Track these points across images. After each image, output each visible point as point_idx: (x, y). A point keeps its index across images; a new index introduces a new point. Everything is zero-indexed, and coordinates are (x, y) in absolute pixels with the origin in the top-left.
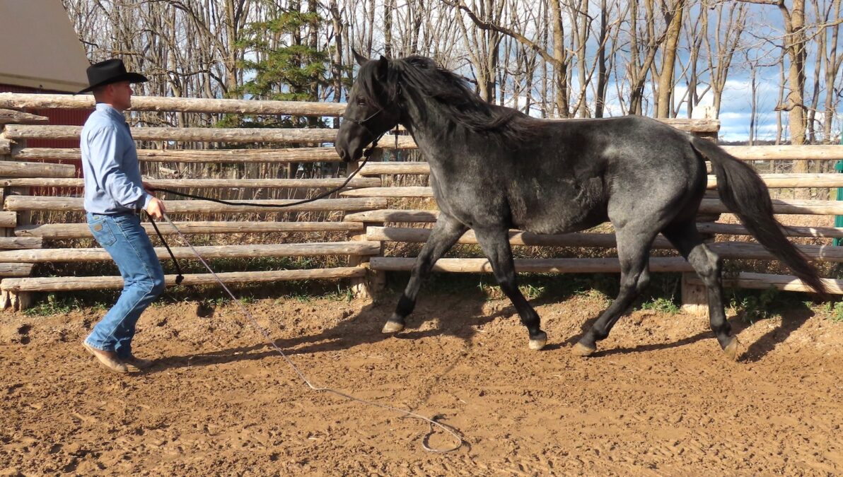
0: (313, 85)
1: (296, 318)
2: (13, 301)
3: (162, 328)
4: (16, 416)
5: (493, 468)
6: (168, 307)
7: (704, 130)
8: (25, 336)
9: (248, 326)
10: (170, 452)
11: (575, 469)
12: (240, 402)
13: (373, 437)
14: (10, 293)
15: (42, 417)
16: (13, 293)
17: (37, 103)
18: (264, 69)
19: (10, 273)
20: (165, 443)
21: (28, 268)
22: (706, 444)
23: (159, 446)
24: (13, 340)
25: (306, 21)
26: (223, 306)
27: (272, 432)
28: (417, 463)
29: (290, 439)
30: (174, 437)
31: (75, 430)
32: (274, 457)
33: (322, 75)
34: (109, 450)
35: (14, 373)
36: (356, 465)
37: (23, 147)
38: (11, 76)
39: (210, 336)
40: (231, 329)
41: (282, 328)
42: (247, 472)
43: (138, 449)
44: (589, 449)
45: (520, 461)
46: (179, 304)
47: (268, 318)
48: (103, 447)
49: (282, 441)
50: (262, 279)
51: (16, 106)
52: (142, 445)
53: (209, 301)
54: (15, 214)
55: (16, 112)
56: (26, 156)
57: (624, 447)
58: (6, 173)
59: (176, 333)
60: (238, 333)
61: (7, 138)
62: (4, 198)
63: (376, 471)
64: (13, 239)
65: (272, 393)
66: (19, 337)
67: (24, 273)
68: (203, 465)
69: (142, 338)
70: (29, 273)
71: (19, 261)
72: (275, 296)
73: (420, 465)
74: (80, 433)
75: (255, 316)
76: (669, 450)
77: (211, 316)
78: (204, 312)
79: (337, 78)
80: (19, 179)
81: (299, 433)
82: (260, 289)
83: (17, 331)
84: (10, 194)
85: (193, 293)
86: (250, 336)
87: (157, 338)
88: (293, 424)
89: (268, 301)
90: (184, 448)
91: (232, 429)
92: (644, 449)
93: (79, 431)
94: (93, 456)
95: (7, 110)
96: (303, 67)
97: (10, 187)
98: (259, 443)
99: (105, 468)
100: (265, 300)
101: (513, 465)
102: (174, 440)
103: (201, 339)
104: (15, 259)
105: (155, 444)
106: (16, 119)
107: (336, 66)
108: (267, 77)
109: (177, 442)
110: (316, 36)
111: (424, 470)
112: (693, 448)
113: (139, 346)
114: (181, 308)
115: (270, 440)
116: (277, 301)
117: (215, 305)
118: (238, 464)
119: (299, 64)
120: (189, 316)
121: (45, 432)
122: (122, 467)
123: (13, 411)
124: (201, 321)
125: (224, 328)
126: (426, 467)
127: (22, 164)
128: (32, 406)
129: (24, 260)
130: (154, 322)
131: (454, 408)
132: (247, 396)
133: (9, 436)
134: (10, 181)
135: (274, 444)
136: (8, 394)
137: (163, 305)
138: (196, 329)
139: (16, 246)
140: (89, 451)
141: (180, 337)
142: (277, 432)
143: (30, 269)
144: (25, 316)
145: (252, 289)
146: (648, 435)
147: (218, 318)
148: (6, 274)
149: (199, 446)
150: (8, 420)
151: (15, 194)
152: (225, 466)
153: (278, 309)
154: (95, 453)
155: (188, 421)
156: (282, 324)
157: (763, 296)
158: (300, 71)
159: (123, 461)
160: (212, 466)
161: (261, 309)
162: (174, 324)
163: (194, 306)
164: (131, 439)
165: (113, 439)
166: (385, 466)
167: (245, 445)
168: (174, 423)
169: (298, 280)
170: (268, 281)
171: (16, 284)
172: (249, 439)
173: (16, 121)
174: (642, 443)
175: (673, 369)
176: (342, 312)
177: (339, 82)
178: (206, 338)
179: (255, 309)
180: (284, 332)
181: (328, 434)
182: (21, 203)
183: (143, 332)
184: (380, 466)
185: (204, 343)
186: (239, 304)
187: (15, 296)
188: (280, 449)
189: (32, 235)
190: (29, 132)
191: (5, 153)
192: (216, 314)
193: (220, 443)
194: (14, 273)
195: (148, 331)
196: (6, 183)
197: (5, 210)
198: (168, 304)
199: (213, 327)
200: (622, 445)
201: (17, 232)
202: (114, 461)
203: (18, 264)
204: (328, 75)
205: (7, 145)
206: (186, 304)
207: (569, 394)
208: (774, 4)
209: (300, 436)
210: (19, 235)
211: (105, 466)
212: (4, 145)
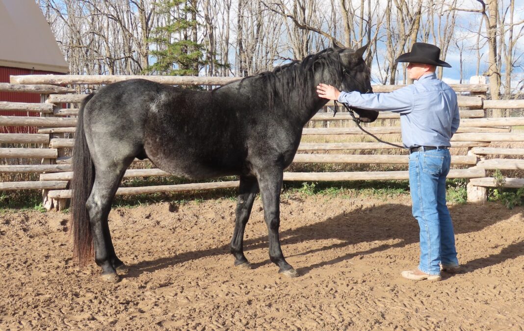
0: (195, 64)
1: (231, 211)
2: (55, 205)
3: (149, 219)
4: (76, 279)
5: (388, 306)
6: (151, 206)
7: (479, 91)
8: (65, 226)
9: (201, 217)
10: (181, 300)
11: (439, 306)
12: (212, 266)
13: (305, 288)
14: (54, 200)
15: (92, 279)
16: (55, 199)
17: (69, 81)
18: (165, 55)
19: (54, 187)
20: (176, 294)
21: (65, 184)
22: (513, 287)
23: (173, 297)
24: (58, 230)
25: (190, 26)
26: (184, 205)
27: (241, 286)
28: (340, 304)
29: (254, 290)
30: (181, 290)
31: (116, 288)
32: (250, 302)
33: (201, 58)
34: (143, 300)
35: (65, 251)
36: (303, 306)
37: (60, 108)
38: (16, 62)
39: (179, 224)
40: (192, 219)
41: (223, 218)
42: (237, 313)
43: (160, 299)
44: (442, 293)
45: (402, 301)
46: (157, 204)
47: (213, 212)
48: (139, 298)
49: (249, 292)
50: (208, 187)
51: (56, 83)
52: (163, 296)
53: (176, 202)
54: (56, 150)
55: (56, 86)
56: (63, 114)
57: (463, 291)
58: (51, 124)
59: (158, 223)
60: (196, 222)
61: (51, 103)
62: (50, 140)
63: (316, 310)
64: (56, 166)
65: (231, 260)
66: (62, 227)
67: (63, 187)
68: (208, 309)
69: (138, 226)
70: (65, 187)
71: (59, 180)
72: (216, 198)
73: (343, 306)
74: (120, 289)
75: (205, 211)
76: (491, 292)
77: (177, 211)
78: (173, 209)
79: (210, 60)
80: (59, 128)
81: (258, 286)
82: (207, 194)
83: (60, 224)
84: (53, 138)
85: (164, 197)
86: (204, 224)
87: (147, 226)
88: (252, 280)
89: (212, 201)
90: (189, 298)
91: (215, 284)
92: (476, 292)
93: (119, 288)
94: (134, 304)
95: (51, 86)
96: (189, 54)
97: (53, 133)
98: (236, 293)
99: (144, 312)
100: (209, 200)
101: (399, 304)
102: (181, 292)
103: (174, 226)
104: (57, 178)
105: (171, 296)
106: (56, 91)
107: (210, 53)
108: (167, 60)
109: (183, 294)
110: (196, 35)
111: (346, 308)
112: (506, 290)
113: (137, 231)
114: (159, 207)
115: (242, 291)
116: (218, 201)
117: (180, 204)
118: (229, 308)
119: (186, 51)
120: (164, 212)
121: (99, 289)
122: (155, 311)
123: (73, 276)
124: (173, 214)
125: (187, 219)
126: (347, 306)
127: (61, 119)
128: (84, 272)
129: (63, 179)
130: (143, 216)
131: (347, 267)
132: (215, 262)
133: (77, 292)
134: (53, 130)
135: (246, 294)
136: (66, 264)
137: (148, 205)
138: (170, 220)
139: (58, 170)
140: (131, 301)
141: (161, 225)
142: (245, 285)
143: (66, 184)
144: (63, 214)
145: (202, 194)
146: (474, 282)
147: (182, 213)
148: (51, 188)
149: (198, 296)
150: (72, 282)
151: (56, 138)
152: (221, 309)
153: (218, 206)
154: (135, 302)
155: (184, 279)
156: (222, 215)
157: (518, 192)
158: (187, 56)
159: (155, 307)
160: (213, 309)
161: (208, 207)
162: (156, 217)
163: (167, 205)
164: (154, 292)
165: (143, 293)
166: (321, 306)
167: (227, 295)
168: (176, 281)
169: (229, 188)
170: (212, 189)
171: (58, 194)
172: (228, 290)
173: (56, 92)
174: (473, 287)
175: (472, 239)
176: (259, 207)
177: (211, 62)
178: (177, 225)
179: (204, 206)
180: (225, 221)
181: (276, 287)
182: (61, 143)
183: (137, 222)
184: (318, 306)
185: (177, 229)
186: (194, 203)
187: (57, 201)
188: (250, 296)
189: (67, 163)
190: (65, 99)
191: (50, 112)
192: (180, 210)
193: (211, 294)
194: (56, 187)
195: (140, 221)
196: (51, 131)
197: (50, 148)
198: (150, 204)
199: (180, 218)
200: (461, 289)
201: (57, 161)
202: (149, 307)
203: (59, 181)
204: (204, 58)
205: (52, 108)
206: (162, 204)
207: (414, 257)
208: (478, 11)
209: (259, 288)
210: (59, 163)
211: (144, 311)
212: (49, 107)
